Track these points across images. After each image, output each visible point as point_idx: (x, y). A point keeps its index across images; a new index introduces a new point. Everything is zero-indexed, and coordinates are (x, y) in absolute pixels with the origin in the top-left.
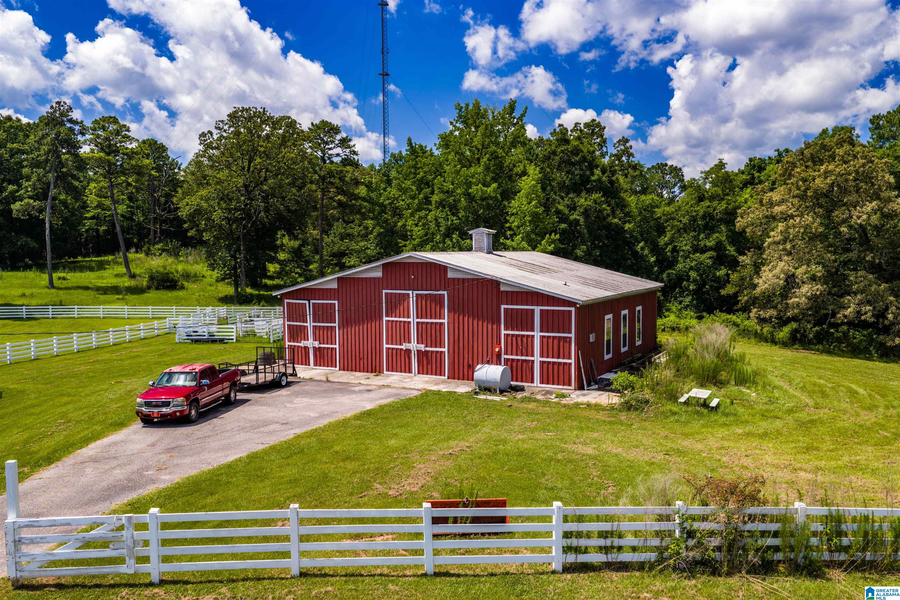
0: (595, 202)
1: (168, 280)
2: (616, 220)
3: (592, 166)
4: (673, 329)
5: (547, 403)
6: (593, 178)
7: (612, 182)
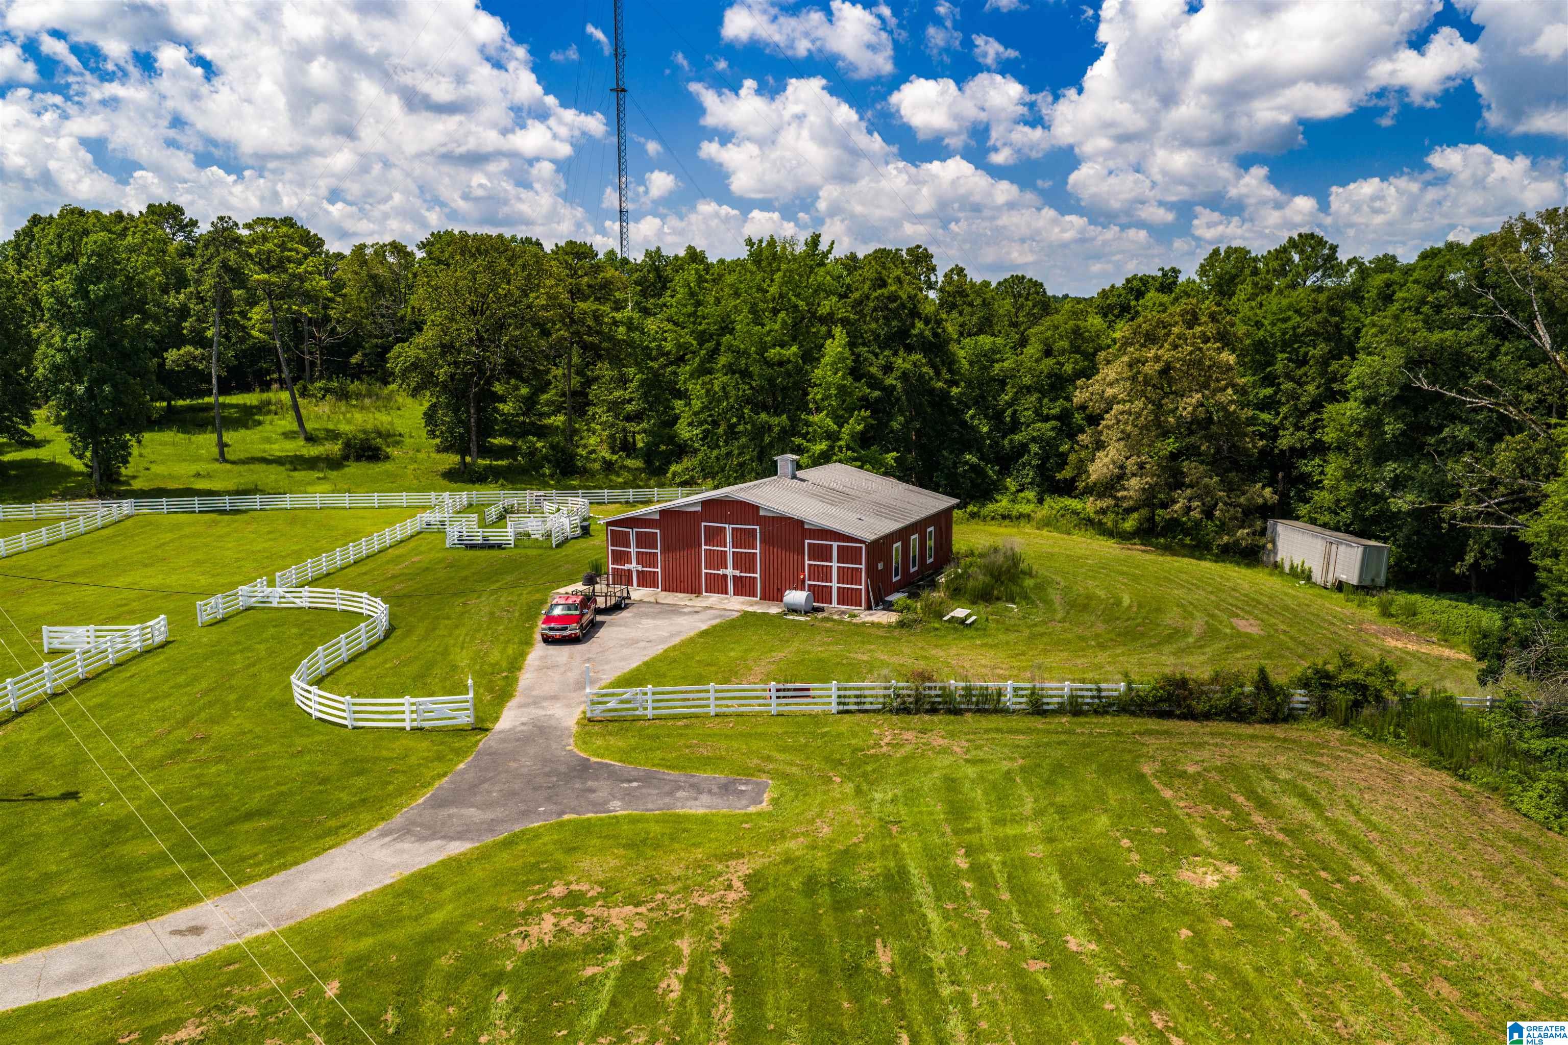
0: (915, 364)
1: (370, 448)
2: (940, 384)
3: (915, 314)
4: (1004, 517)
5: (840, 622)
6: (914, 332)
7: (935, 335)
